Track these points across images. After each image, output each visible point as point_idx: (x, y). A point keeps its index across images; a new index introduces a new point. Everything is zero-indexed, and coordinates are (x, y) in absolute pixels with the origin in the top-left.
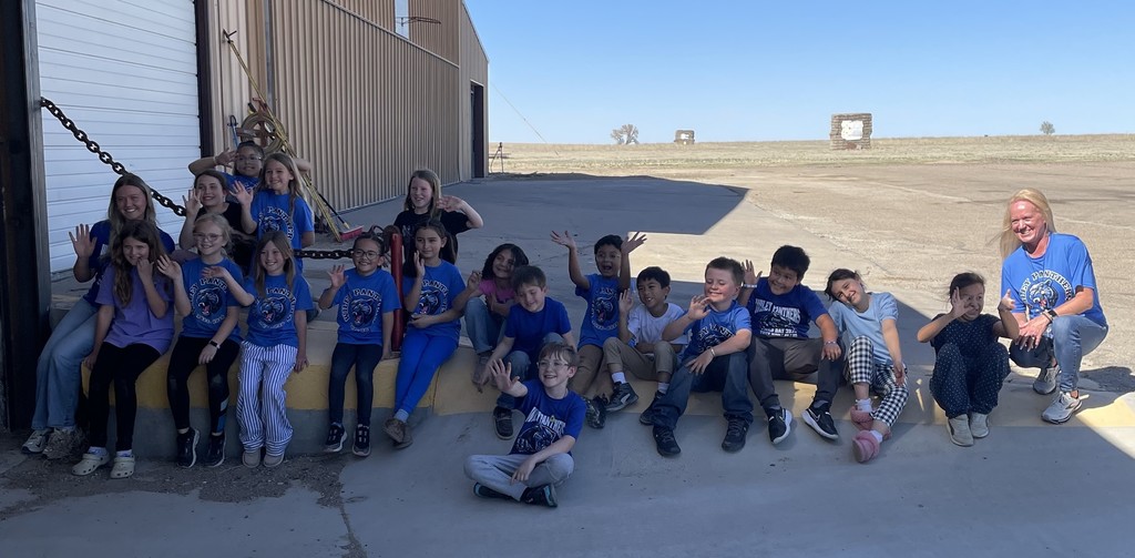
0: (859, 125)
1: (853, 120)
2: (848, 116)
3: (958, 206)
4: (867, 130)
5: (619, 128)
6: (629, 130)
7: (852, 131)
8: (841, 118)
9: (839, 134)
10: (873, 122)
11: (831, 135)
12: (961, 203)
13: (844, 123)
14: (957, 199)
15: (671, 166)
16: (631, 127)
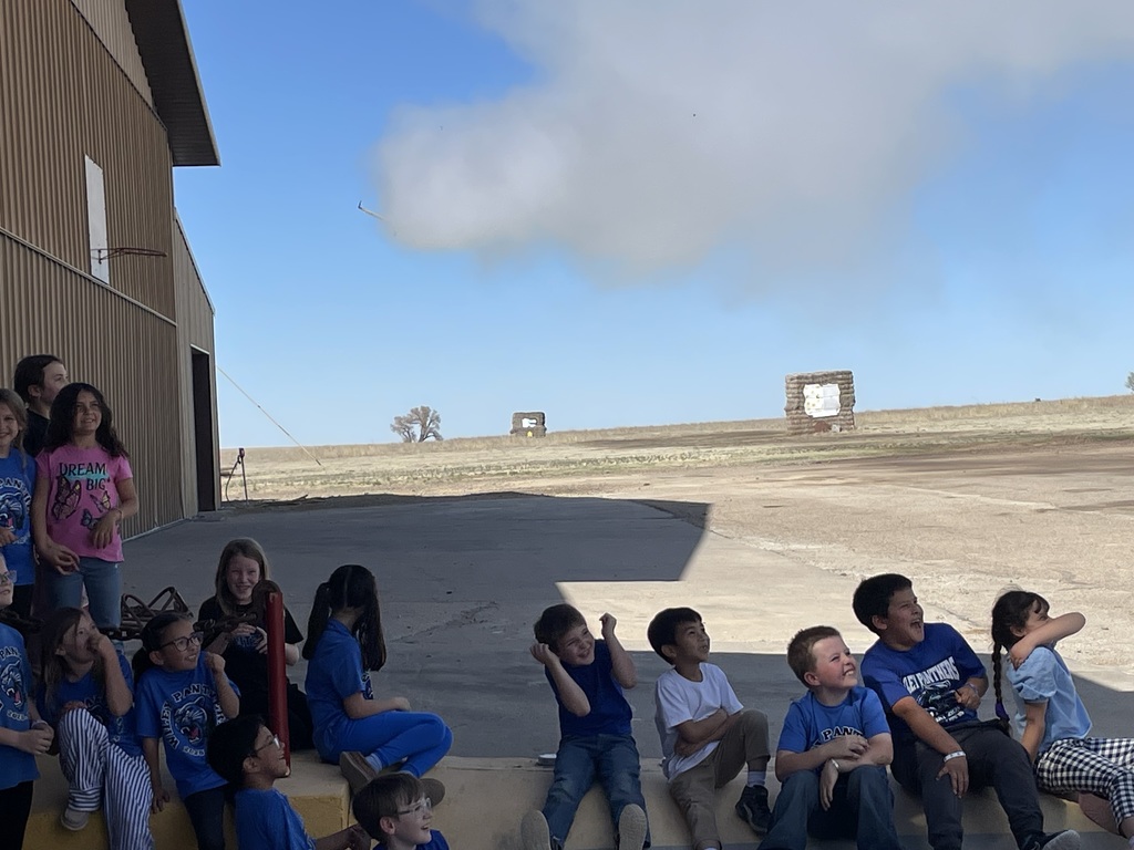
0: (833, 391)
1: (821, 383)
2: (813, 377)
3: (1041, 516)
4: (847, 400)
5: (405, 413)
6: (423, 416)
7: (821, 401)
8: (802, 381)
9: (800, 407)
10: (855, 384)
11: (787, 410)
12: (1043, 511)
13: (809, 390)
14: (1034, 505)
15: (534, 476)
16: (426, 411)
